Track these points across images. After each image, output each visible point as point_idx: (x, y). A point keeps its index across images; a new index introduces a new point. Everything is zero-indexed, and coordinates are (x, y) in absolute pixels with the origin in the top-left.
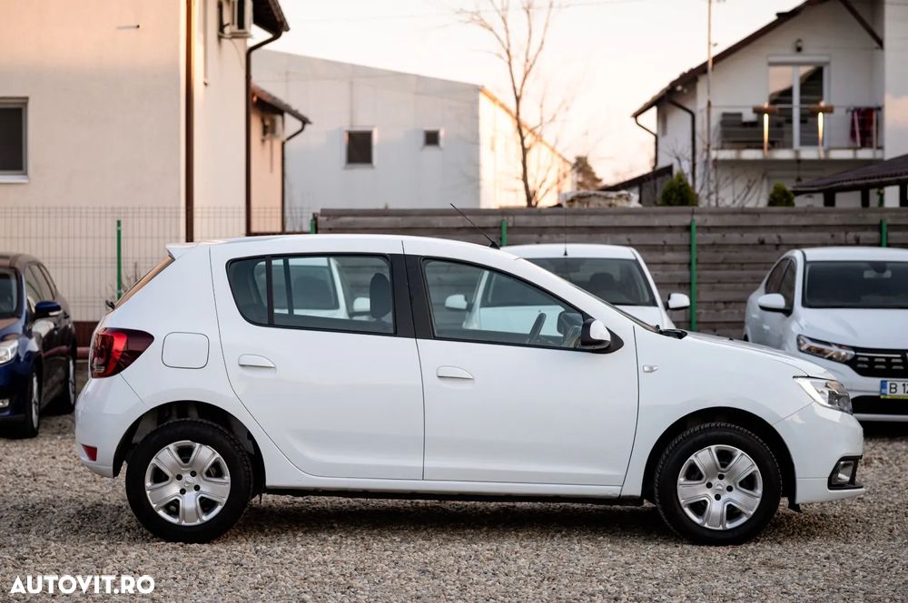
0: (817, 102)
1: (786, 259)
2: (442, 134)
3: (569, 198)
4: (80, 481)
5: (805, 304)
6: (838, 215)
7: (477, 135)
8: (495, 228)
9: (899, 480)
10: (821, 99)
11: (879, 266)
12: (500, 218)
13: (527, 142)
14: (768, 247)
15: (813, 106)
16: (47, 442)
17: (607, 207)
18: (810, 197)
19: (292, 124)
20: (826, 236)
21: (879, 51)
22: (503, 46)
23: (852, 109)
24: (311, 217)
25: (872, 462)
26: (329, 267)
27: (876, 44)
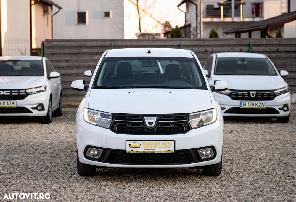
0: (240, 1)
1: (211, 57)
2: (111, 13)
3: (138, 35)
5: (215, 74)
6: (234, 41)
7: (123, 13)
8: (109, 46)
9: (240, 139)
11: (243, 60)
12: (110, 43)
13: (141, 16)
14: (208, 53)
15: (238, 2)
17: (152, 38)
18: (232, 34)
19: (55, 9)
20: (230, 49)
23: (253, 3)
24: (42, 42)
25: (233, 132)
26: (42, 61)
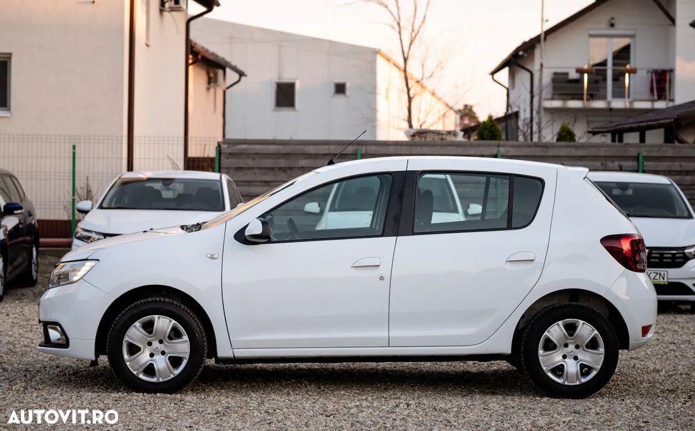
0: (625, 65)
2: (348, 85)
3: (409, 134)
4: (20, 331)
6: (607, 149)
7: (375, 87)
8: (352, 154)
10: (629, 63)
11: (624, 186)
12: (356, 147)
13: (412, 93)
15: (621, 68)
16: (8, 305)
17: (440, 140)
19: (232, 76)
21: (672, 27)
22: (395, 19)
23: (651, 70)
24: (216, 145)
26: (220, 181)
27: (670, 22)
